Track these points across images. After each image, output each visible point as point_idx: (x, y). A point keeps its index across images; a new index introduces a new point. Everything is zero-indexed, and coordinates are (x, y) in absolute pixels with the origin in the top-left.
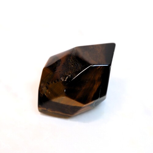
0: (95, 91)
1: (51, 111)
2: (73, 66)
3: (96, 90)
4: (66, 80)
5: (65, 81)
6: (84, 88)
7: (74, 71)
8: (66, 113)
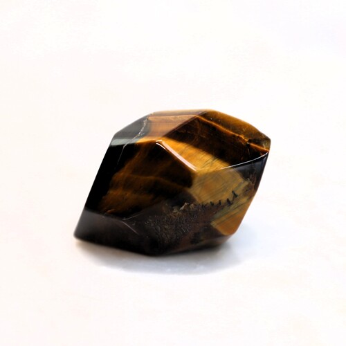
0: (129, 164)
1: (242, 136)
2: (166, 227)
3: (126, 166)
4: (186, 204)
5: (187, 202)
6: (152, 178)
7: (164, 218)
8: (208, 125)
